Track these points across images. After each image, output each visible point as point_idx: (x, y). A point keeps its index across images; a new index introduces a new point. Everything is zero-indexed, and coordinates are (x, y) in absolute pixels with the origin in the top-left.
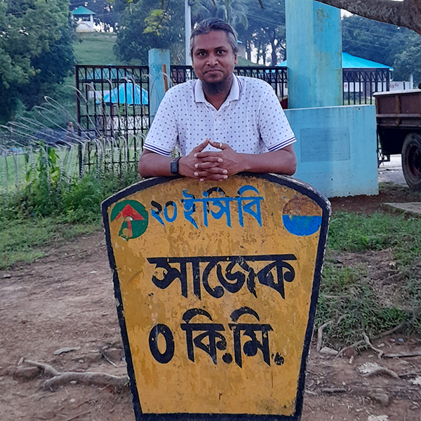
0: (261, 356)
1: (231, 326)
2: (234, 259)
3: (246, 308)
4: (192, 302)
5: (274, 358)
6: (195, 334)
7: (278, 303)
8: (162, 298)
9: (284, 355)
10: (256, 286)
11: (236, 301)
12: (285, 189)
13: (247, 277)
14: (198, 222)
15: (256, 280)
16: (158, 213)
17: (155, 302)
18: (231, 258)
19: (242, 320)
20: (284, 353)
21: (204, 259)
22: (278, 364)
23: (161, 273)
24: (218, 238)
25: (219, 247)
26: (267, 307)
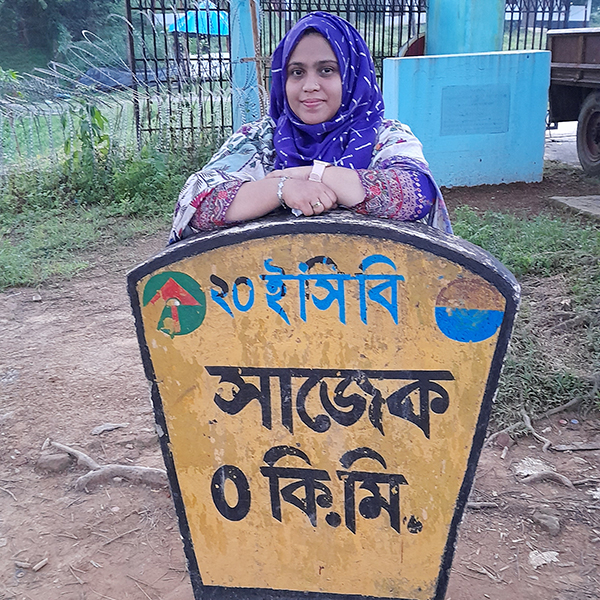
0: (386, 519)
1: (340, 474)
2: (348, 375)
3: (366, 449)
4: (279, 435)
5: (407, 522)
6: (283, 483)
7: (418, 445)
8: (231, 428)
9: (423, 520)
10: (384, 417)
11: (349, 439)
12: (443, 263)
13: (369, 402)
14: (290, 314)
15: (384, 408)
16: (222, 295)
17: (220, 432)
18: (345, 373)
19: (359, 466)
20: (423, 516)
21: (299, 373)
22: (412, 531)
23: (228, 391)
24: (324, 340)
25: (325, 354)
26: (400, 449)
